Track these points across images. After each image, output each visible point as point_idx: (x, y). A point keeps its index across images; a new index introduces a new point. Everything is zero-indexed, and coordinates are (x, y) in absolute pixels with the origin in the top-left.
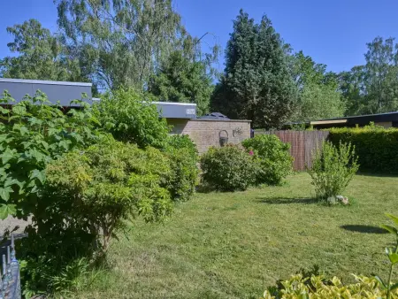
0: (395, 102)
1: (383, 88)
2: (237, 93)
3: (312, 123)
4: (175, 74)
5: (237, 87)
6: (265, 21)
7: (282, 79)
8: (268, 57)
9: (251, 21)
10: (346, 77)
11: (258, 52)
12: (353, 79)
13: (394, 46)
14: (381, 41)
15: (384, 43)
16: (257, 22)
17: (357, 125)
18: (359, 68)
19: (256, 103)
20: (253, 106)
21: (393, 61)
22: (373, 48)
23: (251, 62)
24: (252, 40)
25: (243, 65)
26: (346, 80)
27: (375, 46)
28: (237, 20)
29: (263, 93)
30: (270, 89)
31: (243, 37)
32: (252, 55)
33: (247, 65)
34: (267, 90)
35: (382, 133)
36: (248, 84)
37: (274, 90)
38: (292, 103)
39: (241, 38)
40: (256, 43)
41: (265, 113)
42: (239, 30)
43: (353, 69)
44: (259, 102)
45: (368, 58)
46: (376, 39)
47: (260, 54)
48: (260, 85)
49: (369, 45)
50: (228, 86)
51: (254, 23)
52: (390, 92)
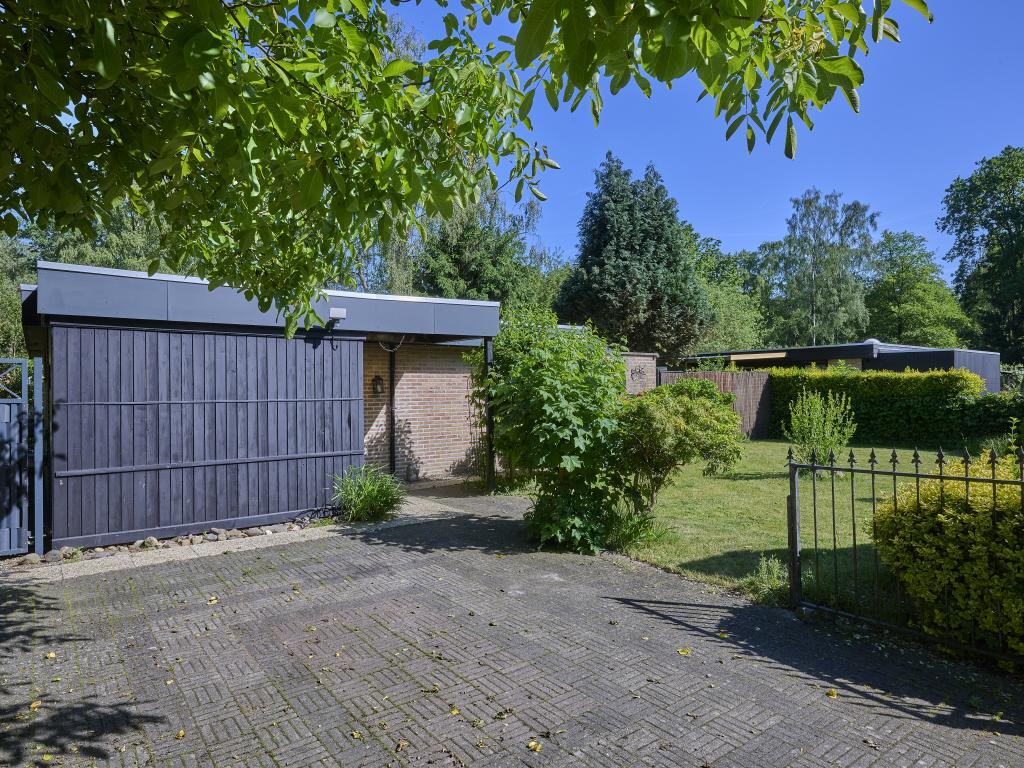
0: (841, 315)
1: (819, 287)
2: (610, 301)
3: (734, 358)
4: (467, 255)
5: (608, 290)
6: (652, 176)
7: (685, 280)
8: (659, 240)
9: (627, 174)
10: (750, 263)
11: (642, 231)
12: (763, 265)
13: (839, 209)
14: (818, 198)
15: (822, 202)
16: (638, 175)
17: (814, 364)
18: (773, 246)
19: (643, 321)
20: (638, 325)
21: (837, 236)
22: (803, 209)
23: (630, 248)
24: (631, 208)
25: (617, 252)
26: (749, 268)
27: (807, 204)
28: (602, 169)
29: (654, 304)
30: (666, 298)
31: (615, 201)
32: (633, 236)
33: (626, 254)
34: (661, 299)
35: (857, 378)
36: (629, 287)
37: (674, 300)
38: (701, 323)
39: (613, 205)
40: (639, 215)
41: (658, 340)
42: (608, 189)
43: (763, 247)
44: (648, 320)
45: (793, 228)
46: (808, 192)
47: (647, 235)
48: (651, 289)
49: (796, 202)
50: (591, 289)
51: (632, 179)
52: (831, 295)
